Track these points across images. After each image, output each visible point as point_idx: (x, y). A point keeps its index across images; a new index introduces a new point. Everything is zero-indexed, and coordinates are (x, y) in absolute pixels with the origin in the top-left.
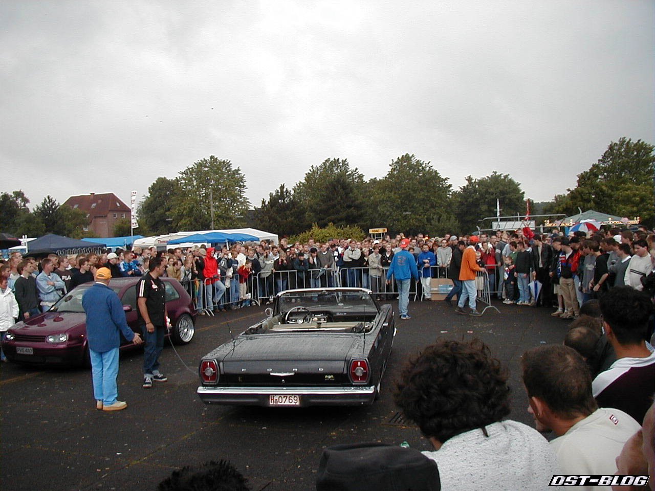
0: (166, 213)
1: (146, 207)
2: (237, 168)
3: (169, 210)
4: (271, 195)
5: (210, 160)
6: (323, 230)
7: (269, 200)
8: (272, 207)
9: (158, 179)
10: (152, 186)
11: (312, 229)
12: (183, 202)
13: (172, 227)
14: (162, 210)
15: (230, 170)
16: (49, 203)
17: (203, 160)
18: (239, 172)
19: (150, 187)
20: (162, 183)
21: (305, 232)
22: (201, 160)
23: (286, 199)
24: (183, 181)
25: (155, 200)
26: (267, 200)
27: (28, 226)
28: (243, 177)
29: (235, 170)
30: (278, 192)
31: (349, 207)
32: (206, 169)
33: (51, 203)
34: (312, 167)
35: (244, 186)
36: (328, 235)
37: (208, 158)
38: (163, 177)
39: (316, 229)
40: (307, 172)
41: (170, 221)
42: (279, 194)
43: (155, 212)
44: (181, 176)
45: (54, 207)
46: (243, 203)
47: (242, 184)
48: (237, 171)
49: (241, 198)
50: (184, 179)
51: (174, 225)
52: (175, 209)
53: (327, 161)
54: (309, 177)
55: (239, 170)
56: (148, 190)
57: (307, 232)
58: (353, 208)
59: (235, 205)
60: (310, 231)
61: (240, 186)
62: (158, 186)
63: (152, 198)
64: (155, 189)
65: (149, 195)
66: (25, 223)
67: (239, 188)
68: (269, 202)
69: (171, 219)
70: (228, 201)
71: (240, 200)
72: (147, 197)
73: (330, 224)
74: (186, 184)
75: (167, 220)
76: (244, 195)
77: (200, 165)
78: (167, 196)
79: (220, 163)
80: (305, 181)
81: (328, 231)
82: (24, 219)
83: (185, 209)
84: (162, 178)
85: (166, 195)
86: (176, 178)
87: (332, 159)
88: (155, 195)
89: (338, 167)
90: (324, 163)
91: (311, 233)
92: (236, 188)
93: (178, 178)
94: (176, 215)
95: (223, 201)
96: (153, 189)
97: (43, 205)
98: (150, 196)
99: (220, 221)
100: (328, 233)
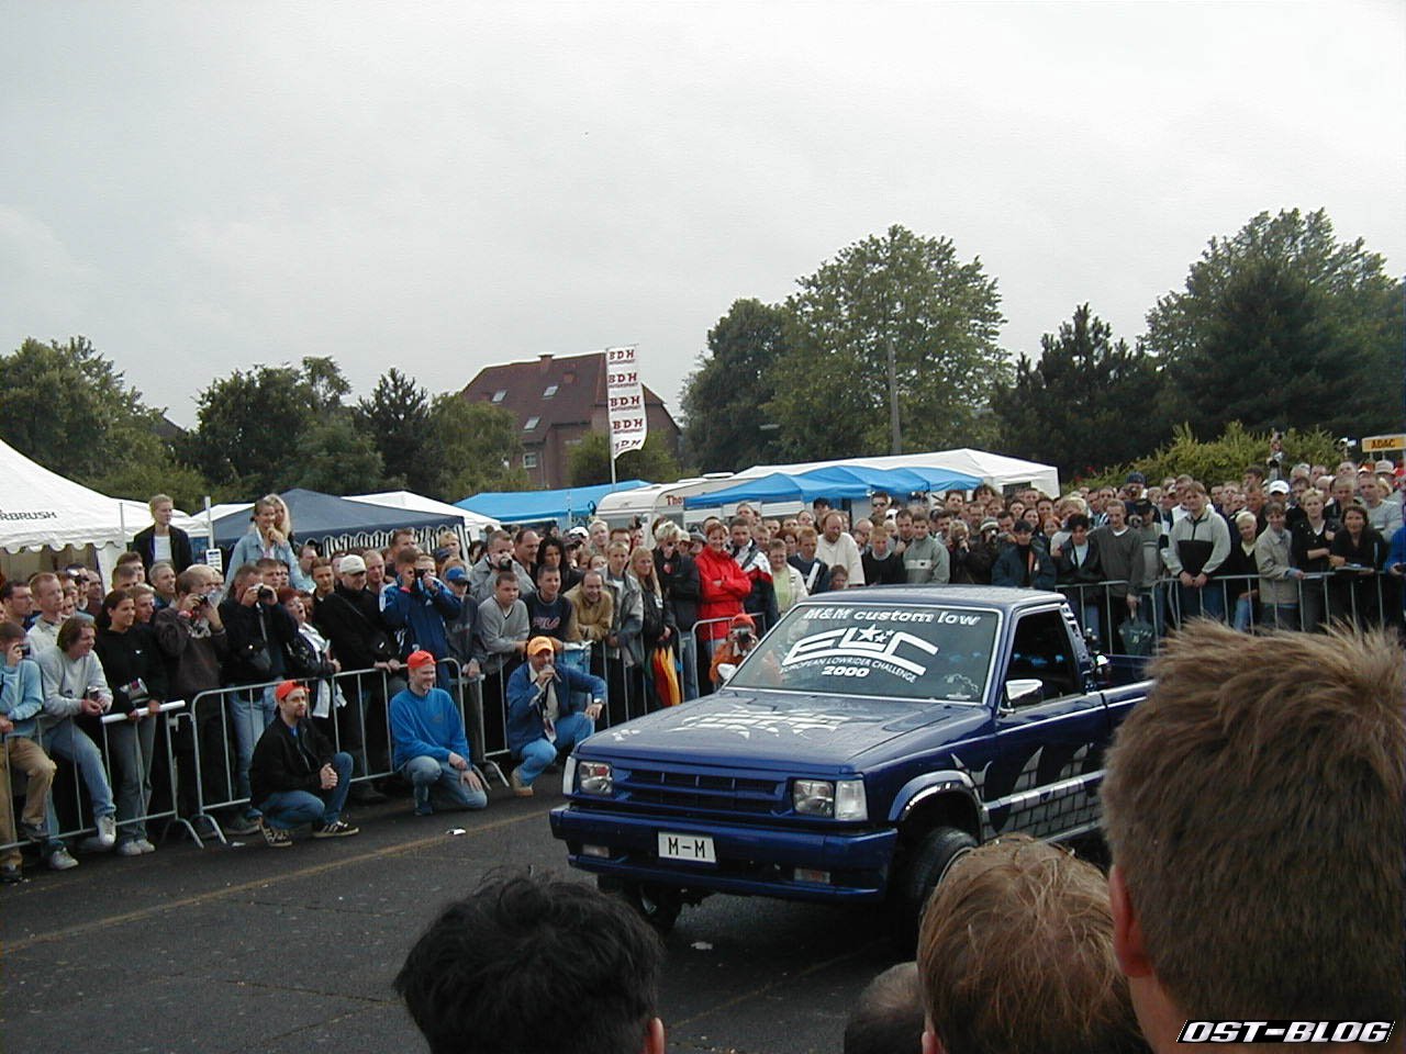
0: (761, 407)
1: (700, 392)
2: (971, 263)
3: (768, 399)
4: (1046, 342)
5: (888, 239)
6: (1209, 447)
7: (1041, 358)
8: (1049, 378)
9: (736, 305)
10: (717, 327)
11: (1174, 443)
12: (809, 372)
13: (781, 448)
14: (749, 399)
15: (951, 269)
16: (396, 391)
17: (866, 240)
18: (980, 273)
19: (713, 329)
20: (748, 316)
21: (1154, 457)
22: (861, 242)
23: (1095, 353)
24: (810, 309)
25: (728, 369)
26: (1035, 357)
27: (331, 460)
28: (992, 287)
29: (967, 267)
30: (1067, 329)
31: (1301, 368)
32: (877, 269)
33: (400, 393)
34: (1213, 243)
35: (997, 315)
36: (1225, 462)
37: (882, 234)
38: (749, 298)
39: (1186, 446)
40: (1194, 262)
41: (775, 430)
42: (1072, 337)
43: (728, 405)
44: (804, 291)
45: (409, 402)
46: (994, 367)
47: (991, 308)
48: (972, 271)
49: (988, 351)
50: (815, 303)
51: (785, 441)
52: (786, 394)
53: (1260, 220)
54: (1200, 278)
55: (978, 266)
56: (706, 339)
57: (1159, 455)
58: (1313, 371)
59: (970, 374)
60: (1167, 452)
61: (984, 317)
62: (735, 328)
63: (720, 366)
64: (728, 335)
65: (709, 355)
66: (324, 453)
67: (980, 323)
68: (1039, 364)
69: (776, 426)
70: (946, 363)
71: (986, 358)
72: (706, 361)
73: (1234, 426)
74: (817, 317)
75: (763, 427)
76: (999, 343)
77: (862, 256)
78: (766, 355)
79: (920, 246)
80: (1187, 291)
81: (1227, 450)
82: (321, 443)
83: (816, 393)
84: (748, 302)
85: (759, 352)
86: (790, 297)
87: (1274, 215)
88: (729, 356)
89: (1295, 239)
90: (1250, 231)
91: (1168, 457)
92: (972, 322)
93: (796, 299)
94: (791, 410)
95: (932, 365)
96: (722, 337)
97: (377, 399)
98: (715, 356)
99: (926, 427)
100: (1227, 456)
